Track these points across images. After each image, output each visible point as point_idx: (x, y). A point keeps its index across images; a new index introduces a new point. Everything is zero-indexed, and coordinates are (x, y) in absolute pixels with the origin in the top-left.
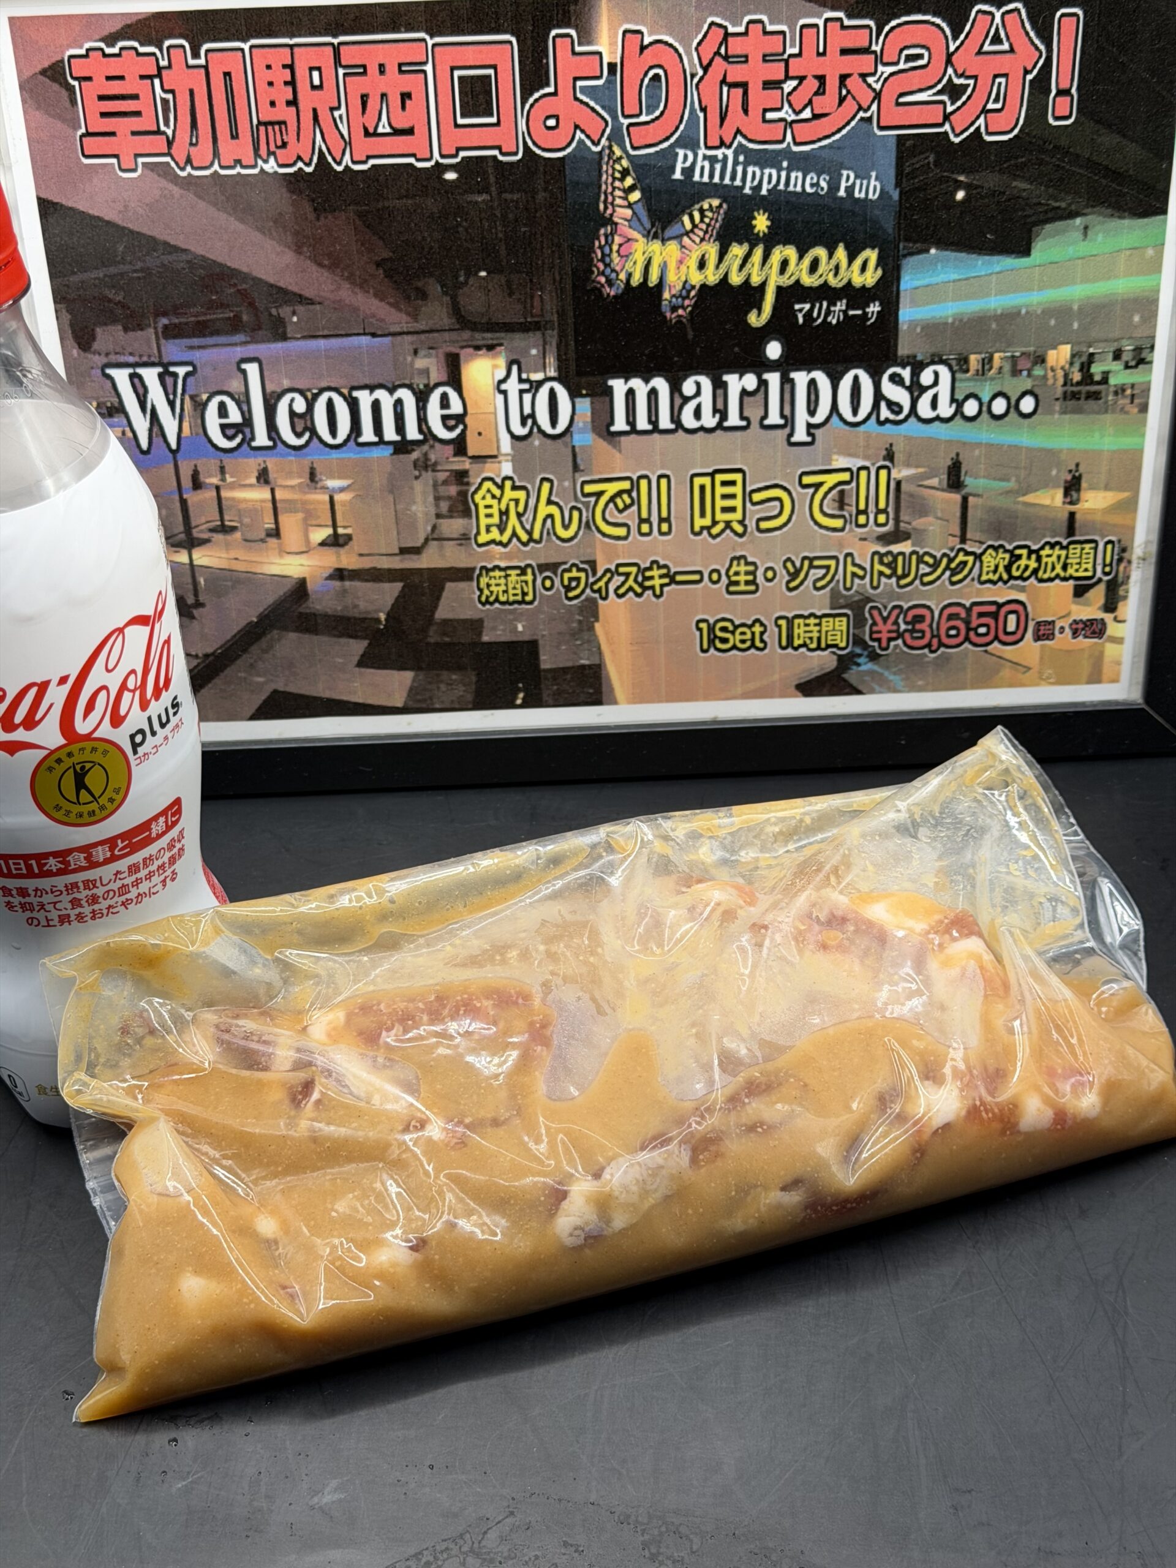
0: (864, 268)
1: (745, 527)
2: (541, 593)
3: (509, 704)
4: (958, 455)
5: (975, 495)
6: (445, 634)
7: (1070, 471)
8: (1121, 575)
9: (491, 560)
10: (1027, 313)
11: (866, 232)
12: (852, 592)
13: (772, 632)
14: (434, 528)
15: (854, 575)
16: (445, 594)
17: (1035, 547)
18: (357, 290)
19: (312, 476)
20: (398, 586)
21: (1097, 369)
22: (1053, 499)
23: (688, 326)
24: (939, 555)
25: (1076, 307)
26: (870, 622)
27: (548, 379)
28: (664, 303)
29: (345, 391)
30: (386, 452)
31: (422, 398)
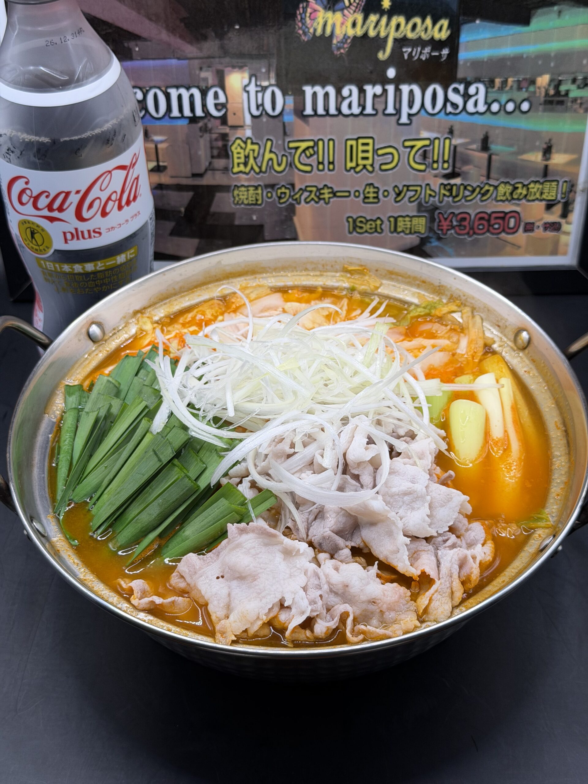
0: (441, 29)
1: (373, 168)
2: (266, 201)
4: (487, 133)
5: (497, 155)
6: (215, 220)
7: (546, 143)
9: (239, 182)
10: (527, 57)
11: (442, 10)
12: (429, 204)
13: (386, 224)
14: (210, 163)
15: (430, 195)
16: (216, 198)
17: (526, 183)
18: (170, 34)
19: (146, 134)
20: (190, 194)
21: (563, 88)
22: (536, 157)
23: (346, 59)
24: (475, 185)
25: (553, 55)
26: (437, 220)
27: (271, 85)
28: (334, 46)
29: (163, 89)
30: (185, 122)
31: (204, 94)
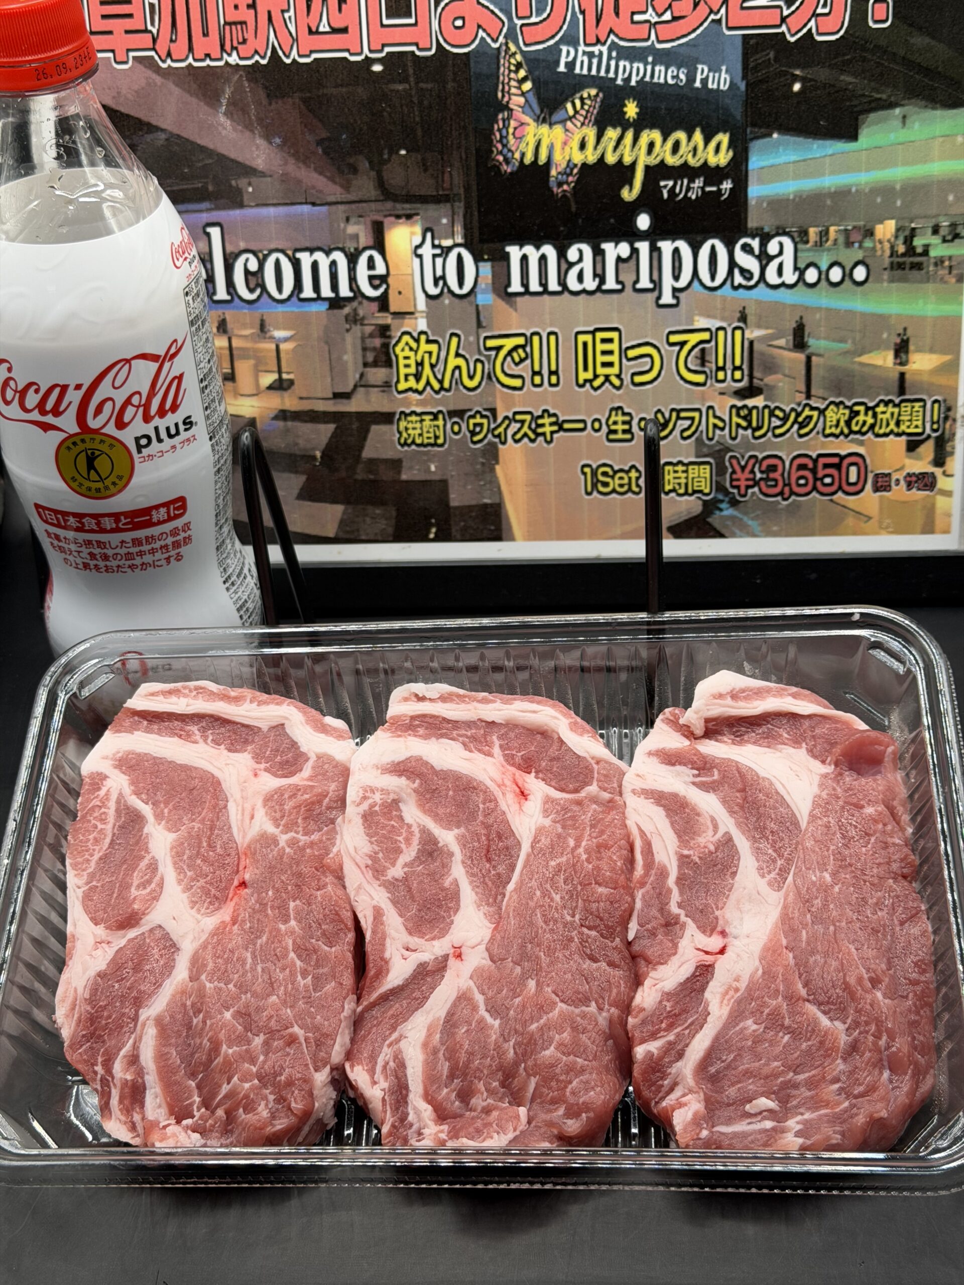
0: (717, 150)
1: (621, 380)
2: (450, 438)
3: (425, 539)
4: (801, 318)
5: (817, 355)
6: (370, 472)
7: (899, 335)
8: (947, 432)
9: (408, 407)
10: (857, 191)
11: (718, 118)
12: (714, 442)
14: (362, 375)
15: (715, 426)
16: (371, 436)
17: (871, 404)
18: (301, 165)
19: (262, 327)
20: (331, 427)
21: (918, 242)
22: (885, 359)
24: (788, 409)
25: (898, 187)
26: (730, 470)
27: (456, 245)
28: (552, 179)
29: (290, 253)
30: (324, 306)
31: (353, 260)
